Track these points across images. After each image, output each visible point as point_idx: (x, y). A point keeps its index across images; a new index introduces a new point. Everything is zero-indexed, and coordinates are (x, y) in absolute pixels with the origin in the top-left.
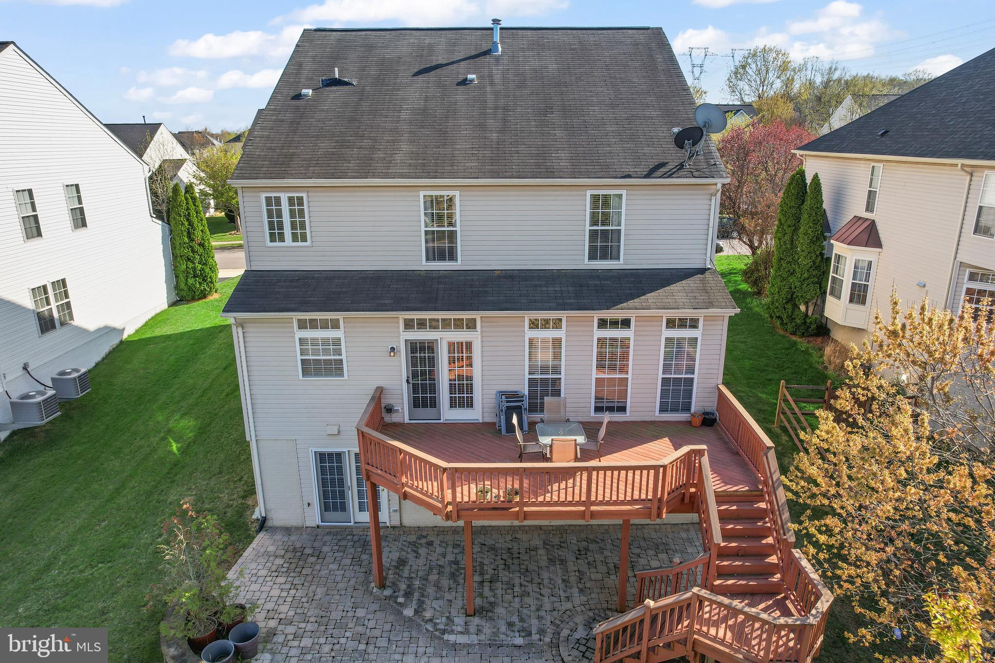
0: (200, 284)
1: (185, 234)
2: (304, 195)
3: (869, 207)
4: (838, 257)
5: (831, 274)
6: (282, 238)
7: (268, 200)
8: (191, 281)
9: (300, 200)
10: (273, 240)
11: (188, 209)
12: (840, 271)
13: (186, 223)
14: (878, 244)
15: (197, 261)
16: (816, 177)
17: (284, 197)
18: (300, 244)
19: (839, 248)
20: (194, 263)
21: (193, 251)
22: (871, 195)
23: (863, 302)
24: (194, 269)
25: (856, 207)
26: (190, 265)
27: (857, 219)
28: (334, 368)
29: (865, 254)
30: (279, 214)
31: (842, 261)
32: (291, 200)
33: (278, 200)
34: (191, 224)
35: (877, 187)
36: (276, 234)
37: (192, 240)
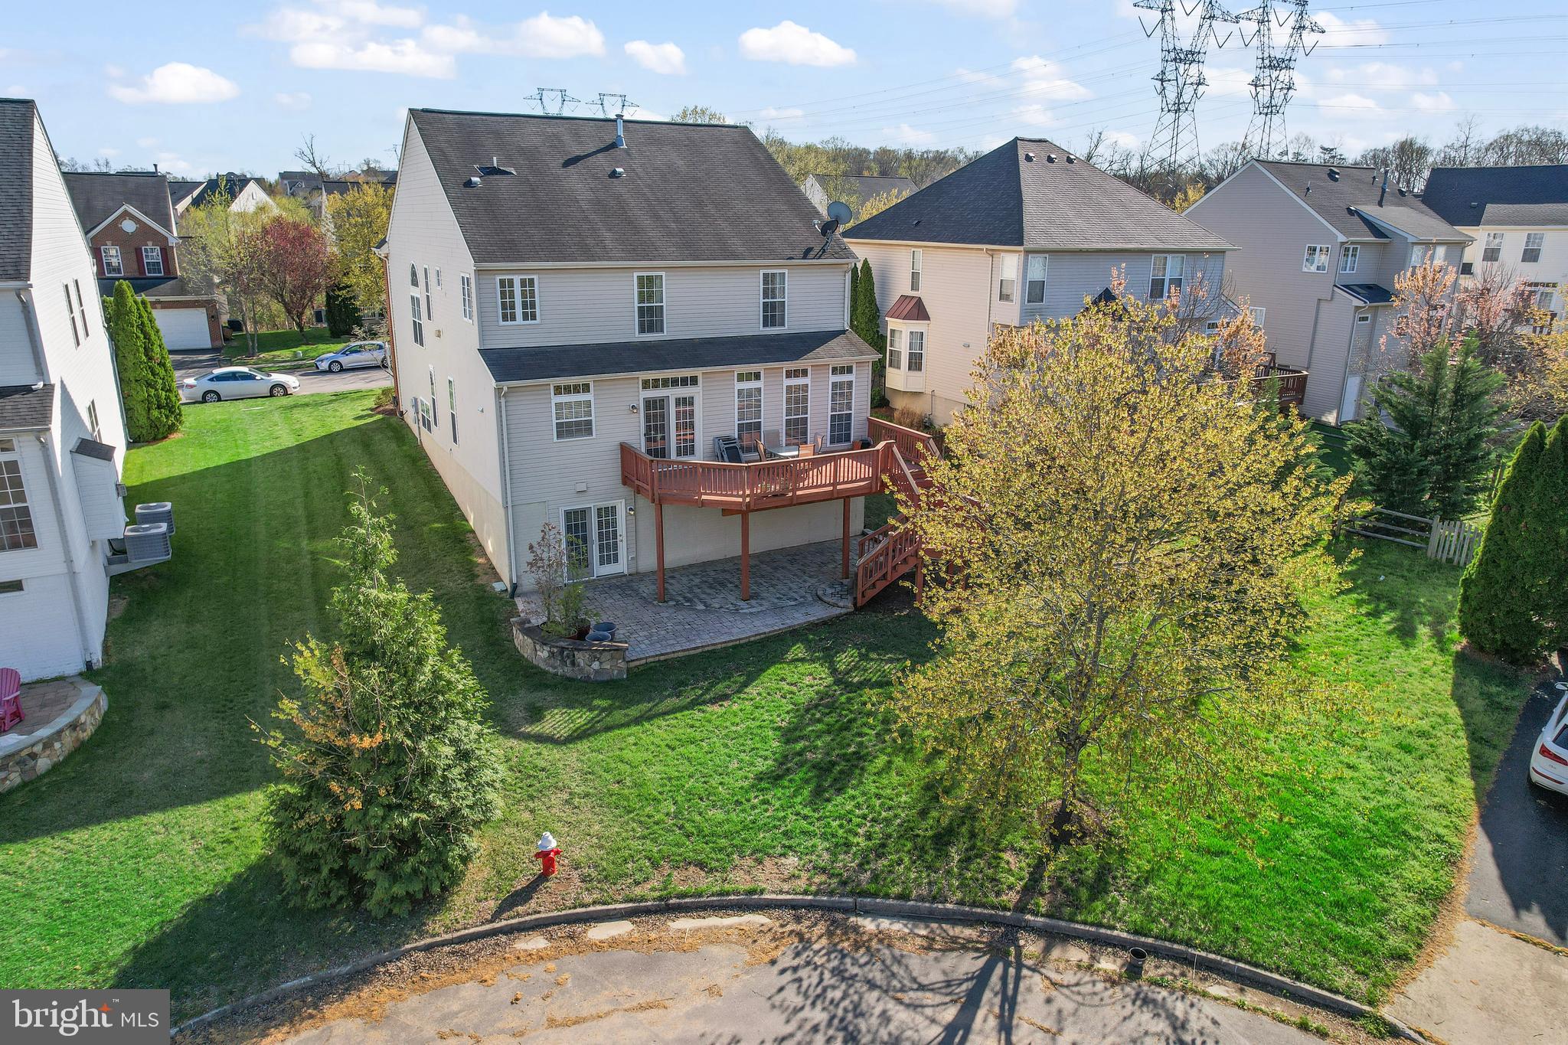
0: (167, 417)
1: (142, 350)
2: (535, 277)
3: (915, 286)
4: (893, 331)
5: (888, 348)
6: (513, 318)
7: (502, 282)
8: (155, 413)
9: (532, 281)
10: (505, 318)
11: (141, 317)
12: (896, 344)
13: (142, 336)
14: (927, 318)
15: (159, 386)
16: (866, 262)
17: (517, 279)
18: (530, 322)
19: (893, 323)
20: (156, 390)
21: (154, 374)
22: (915, 276)
23: (920, 369)
24: (158, 397)
25: (902, 287)
26: (152, 392)
27: (904, 298)
28: (585, 428)
29: (918, 326)
30: (512, 295)
31: (897, 335)
32: (523, 283)
33: (511, 283)
34: (147, 336)
35: (919, 268)
36: (508, 316)
37: (150, 359)
